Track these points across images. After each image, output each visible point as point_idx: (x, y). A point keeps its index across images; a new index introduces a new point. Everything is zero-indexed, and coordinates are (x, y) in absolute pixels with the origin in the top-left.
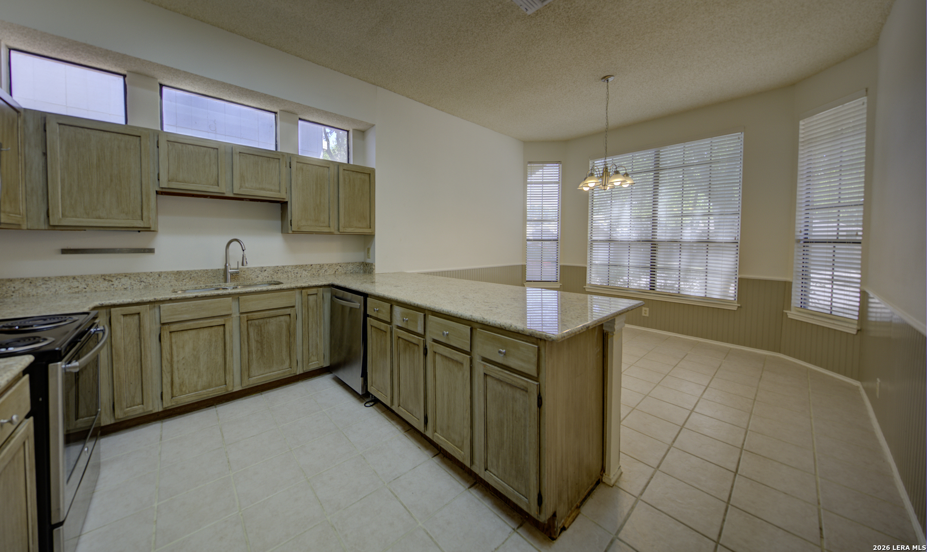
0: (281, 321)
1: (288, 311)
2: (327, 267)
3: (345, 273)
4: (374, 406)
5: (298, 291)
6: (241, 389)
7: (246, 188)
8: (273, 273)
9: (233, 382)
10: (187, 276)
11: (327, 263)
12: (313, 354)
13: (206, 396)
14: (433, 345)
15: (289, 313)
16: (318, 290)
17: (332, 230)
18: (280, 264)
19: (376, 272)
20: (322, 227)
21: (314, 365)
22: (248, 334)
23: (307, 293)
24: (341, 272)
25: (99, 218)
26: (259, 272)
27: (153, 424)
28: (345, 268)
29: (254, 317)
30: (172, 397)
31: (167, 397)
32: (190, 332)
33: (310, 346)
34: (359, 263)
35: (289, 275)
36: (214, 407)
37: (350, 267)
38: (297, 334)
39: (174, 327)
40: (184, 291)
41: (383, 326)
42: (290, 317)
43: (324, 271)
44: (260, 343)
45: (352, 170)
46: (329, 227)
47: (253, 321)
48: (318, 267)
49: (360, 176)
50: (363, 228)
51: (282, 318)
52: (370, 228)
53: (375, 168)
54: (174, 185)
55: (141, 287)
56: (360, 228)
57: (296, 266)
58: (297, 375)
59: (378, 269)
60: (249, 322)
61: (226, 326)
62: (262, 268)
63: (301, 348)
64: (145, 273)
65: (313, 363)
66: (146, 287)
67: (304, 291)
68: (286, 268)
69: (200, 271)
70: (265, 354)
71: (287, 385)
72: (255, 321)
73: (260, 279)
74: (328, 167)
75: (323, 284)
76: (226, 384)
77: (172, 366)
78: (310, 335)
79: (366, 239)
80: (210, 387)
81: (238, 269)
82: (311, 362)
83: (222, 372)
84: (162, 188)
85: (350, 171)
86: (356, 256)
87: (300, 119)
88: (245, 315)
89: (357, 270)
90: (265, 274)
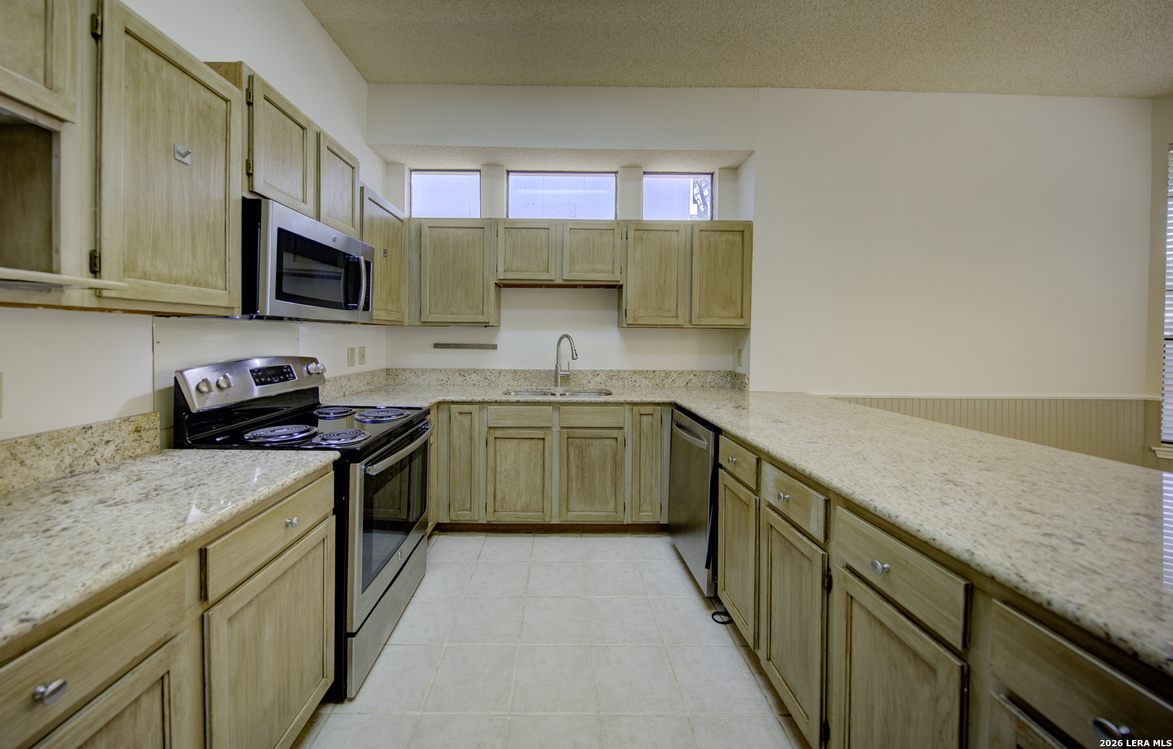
0: (606, 446)
1: (614, 433)
2: (675, 375)
3: (702, 386)
4: (728, 625)
5: (627, 407)
6: (559, 523)
7: (576, 271)
8: (607, 378)
9: (551, 513)
10: (522, 376)
11: (676, 369)
12: (645, 501)
13: (523, 520)
14: (845, 577)
15: (616, 437)
16: (654, 409)
17: (681, 322)
18: (615, 369)
19: (751, 390)
20: (666, 317)
21: (647, 517)
22: (568, 455)
23: (639, 412)
24: (696, 384)
25: (453, 314)
26: (592, 376)
27: (479, 535)
28: (701, 379)
29: (575, 435)
30: (495, 511)
31: (490, 509)
32: (512, 440)
33: (642, 489)
34: (725, 372)
35: (626, 382)
36: (532, 534)
37: (709, 379)
38: (626, 467)
39: (499, 433)
40: (517, 393)
41: (743, 493)
42: (617, 442)
43: (671, 380)
44: (581, 468)
45: (714, 229)
46: (677, 317)
47: (574, 439)
48: (663, 374)
49: (726, 236)
50: (729, 318)
51: (607, 442)
52: (742, 317)
53: (752, 220)
54: (510, 276)
55: (486, 384)
56: (725, 318)
57: (635, 372)
58: (623, 525)
59: (756, 383)
60: (570, 440)
61: (545, 440)
62: (595, 371)
63: (631, 488)
64: (488, 370)
65: (646, 514)
66: (489, 385)
67: (635, 408)
68: (622, 373)
69: (534, 371)
70: (586, 486)
71: (613, 535)
72: (576, 440)
73: (591, 386)
74: (678, 231)
75: (661, 401)
76: (543, 512)
77: (495, 476)
78: (642, 472)
79: (737, 334)
80: (528, 510)
81: (568, 371)
82: (643, 512)
83: (540, 495)
84: (500, 279)
85: (711, 231)
86: (722, 362)
87: (645, 173)
88: (566, 430)
89: (722, 383)
90: (598, 379)
